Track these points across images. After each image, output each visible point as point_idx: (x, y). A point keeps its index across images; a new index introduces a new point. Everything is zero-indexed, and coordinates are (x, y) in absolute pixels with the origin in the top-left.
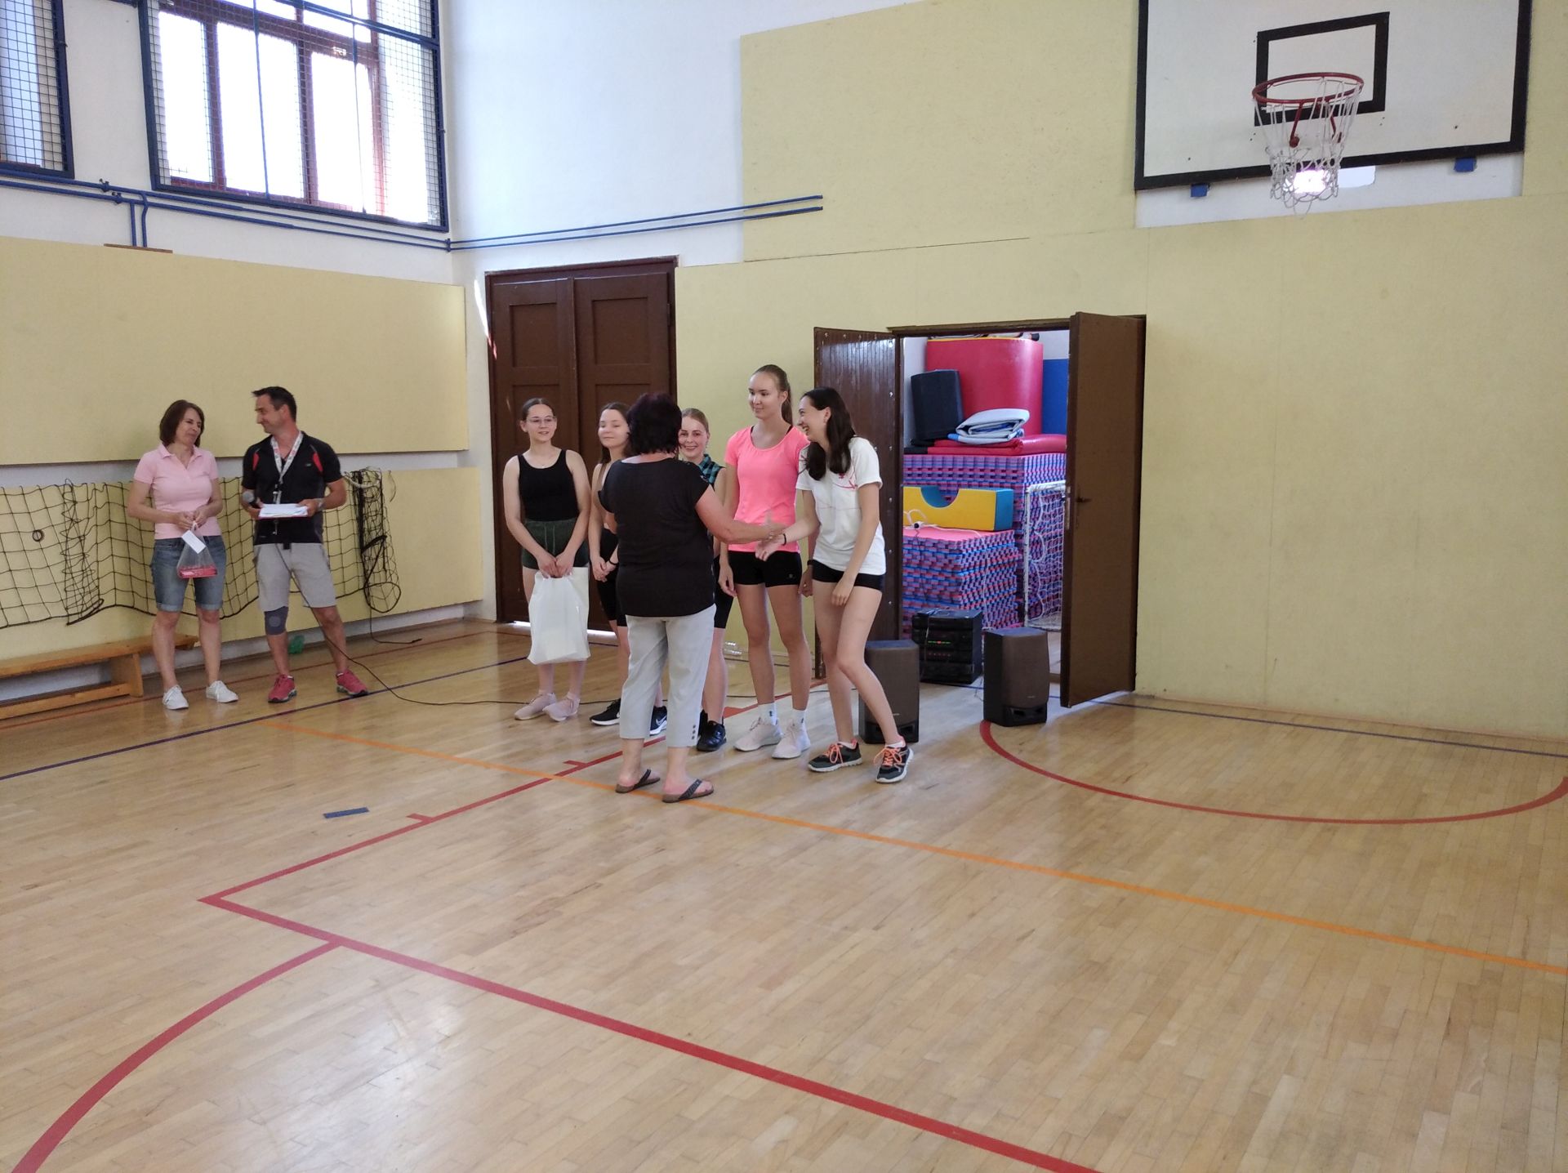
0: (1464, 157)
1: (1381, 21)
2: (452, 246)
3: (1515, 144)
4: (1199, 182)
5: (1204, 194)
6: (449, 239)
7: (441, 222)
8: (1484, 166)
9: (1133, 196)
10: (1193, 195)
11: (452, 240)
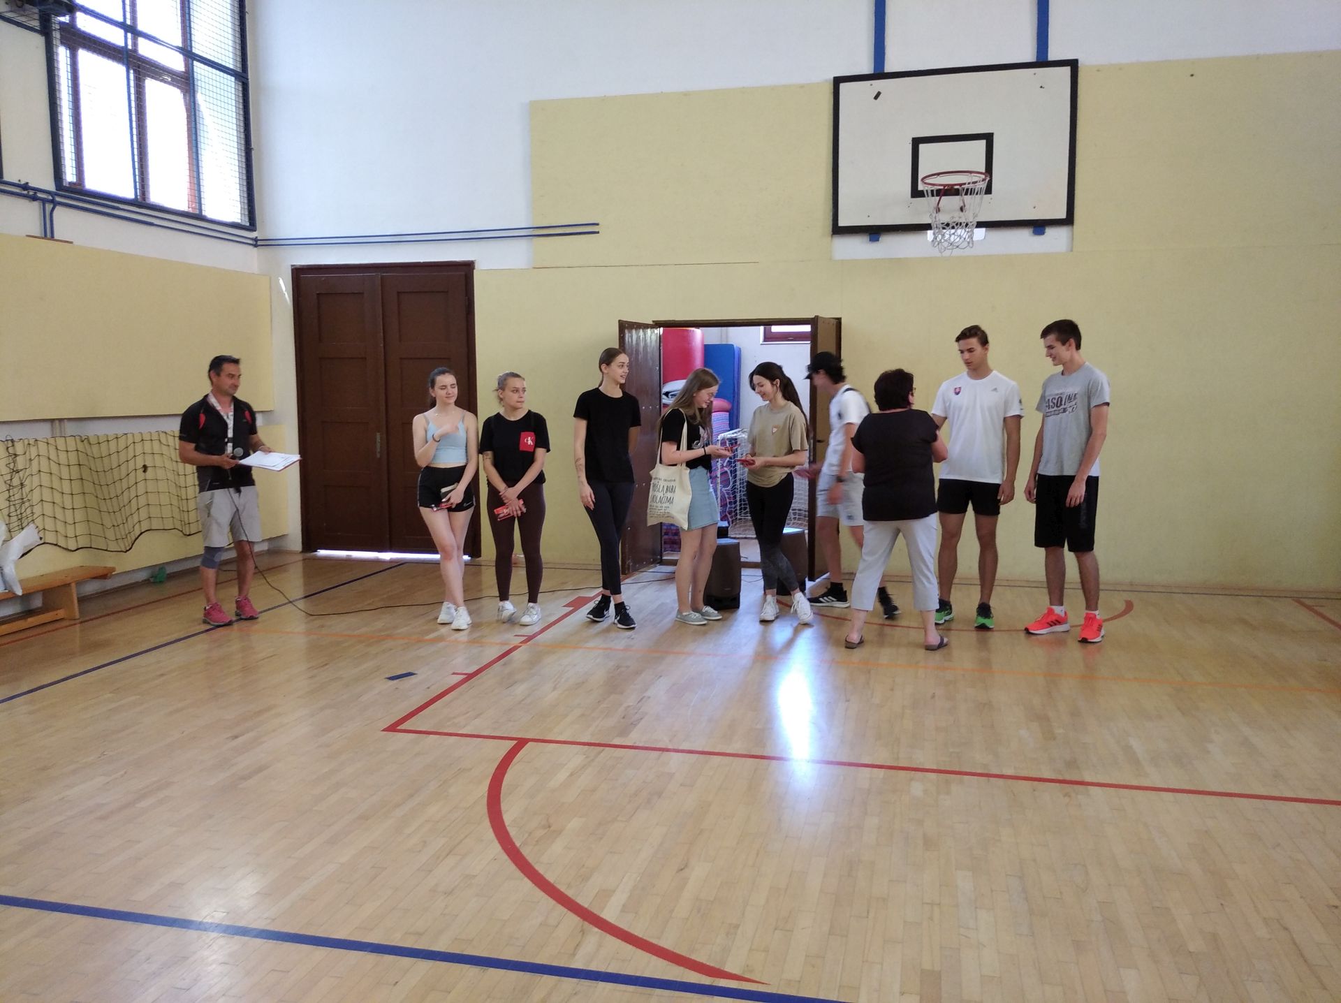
0: (1039, 226)
1: (989, 138)
2: (259, 243)
3: (1069, 221)
4: (874, 232)
5: (878, 240)
6: (257, 237)
7: (250, 223)
8: (1050, 231)
9: (830, 238)
10: (870, 240)
11: (259, 238)
